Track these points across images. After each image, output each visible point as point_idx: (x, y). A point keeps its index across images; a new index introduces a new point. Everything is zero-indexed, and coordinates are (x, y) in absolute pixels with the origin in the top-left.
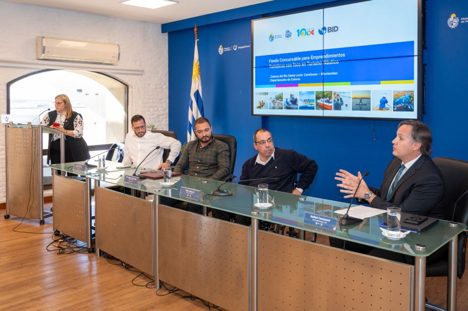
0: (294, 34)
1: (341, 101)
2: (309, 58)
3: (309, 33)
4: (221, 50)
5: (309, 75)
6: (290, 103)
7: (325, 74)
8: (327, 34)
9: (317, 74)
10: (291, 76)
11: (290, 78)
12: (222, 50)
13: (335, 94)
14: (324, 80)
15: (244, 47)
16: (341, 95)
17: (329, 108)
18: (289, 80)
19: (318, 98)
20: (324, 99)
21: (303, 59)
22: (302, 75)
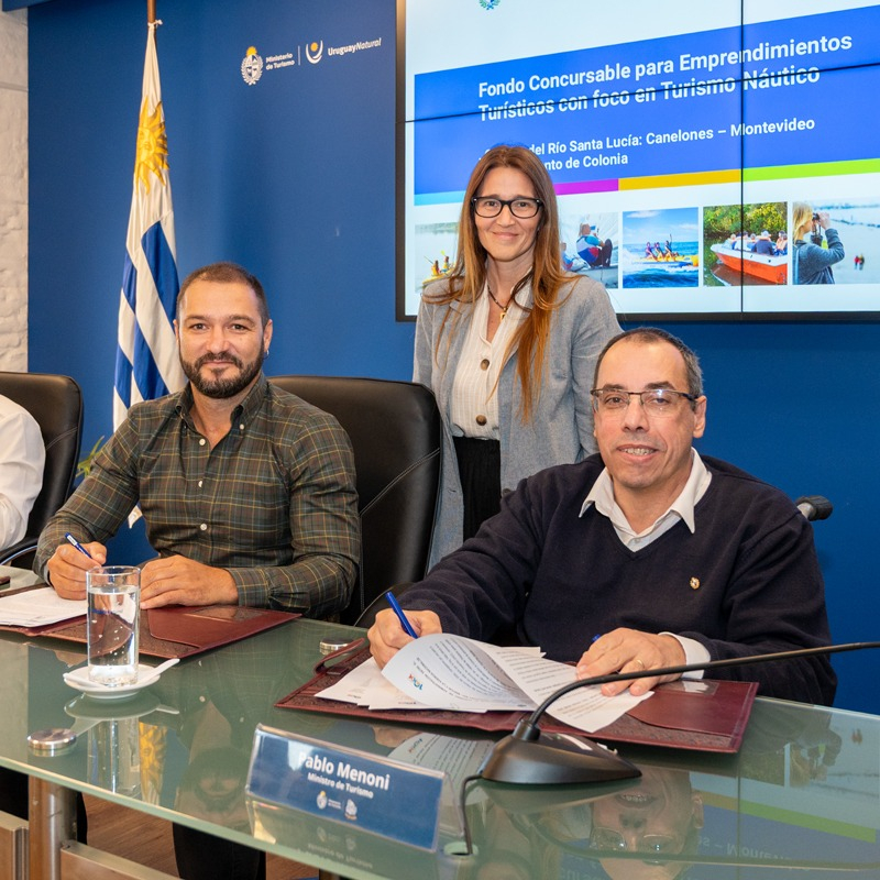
1: (833, 241)
2: (669, 67)
4: (252, 67)
5: (673, 138)
6: (580, 262)
7: (750, 130)
9: (710, 134)
10: (583, 147)
11: (579, 155)
12: (258, 64)
13: (799, 215)
14: (745, 156)
15: (351, 49)
16: (832, 220)
17: (777, 277)
18: (573, 164)
19: (713, 235)
20: (747, 240)
21: (641, 71)
22: (636, 142)
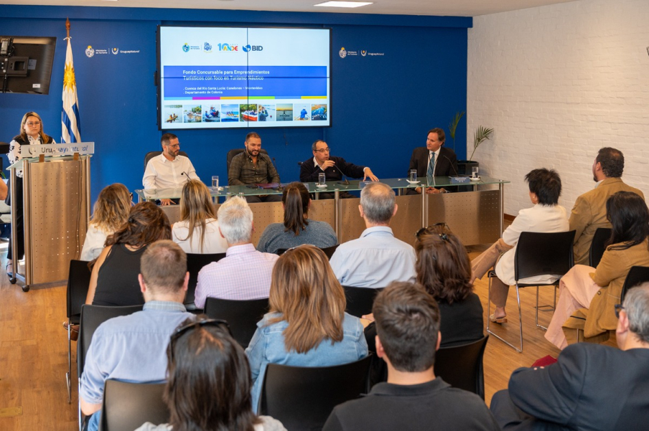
0: (215, 48)
1: (266, 113)
2: (232, 73)
3: (232, 48)
4: (90, 52)
5: (233, 88)
6: (211, 116)
7: (249, 88)
8: (251, 52)
9: (241, 88)
10: (211, 89)
11: (210, 91)
12: (93, 51)
13: (259, 107)
14: (249, 94)
15: (129, 52)
16: (266, 108)
17: (255, 120)
18: (209, 92)
19: (242, 110)
20: (249, 112)
21: (225, 73)
22: (224, 89)
